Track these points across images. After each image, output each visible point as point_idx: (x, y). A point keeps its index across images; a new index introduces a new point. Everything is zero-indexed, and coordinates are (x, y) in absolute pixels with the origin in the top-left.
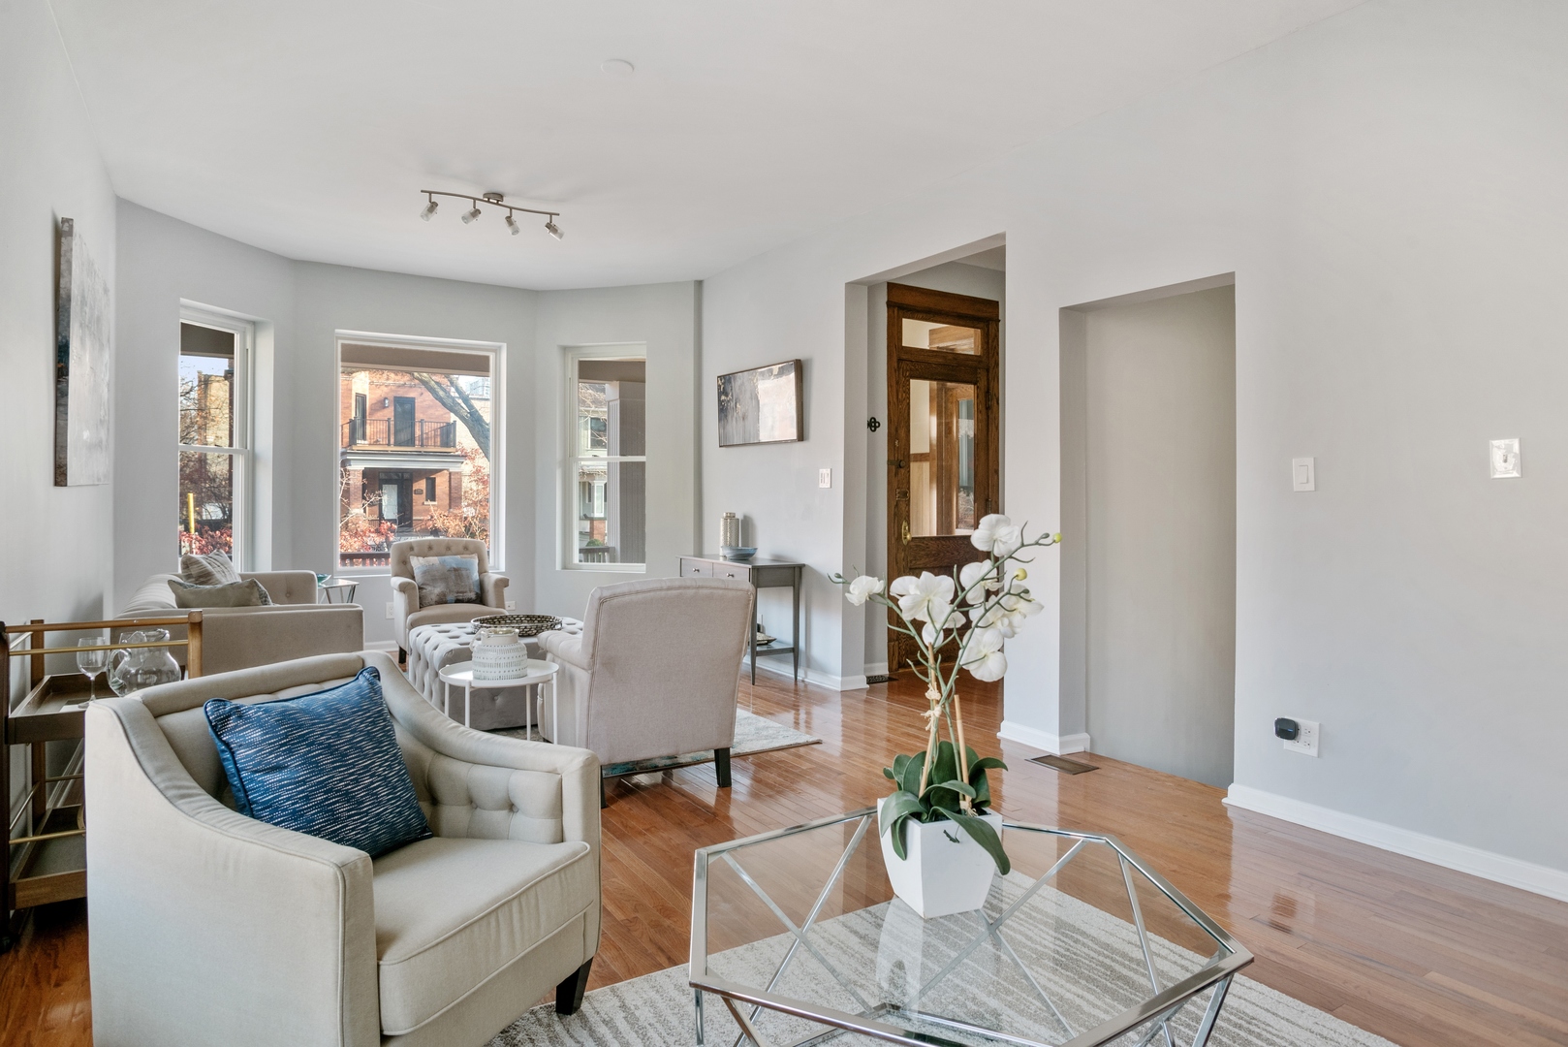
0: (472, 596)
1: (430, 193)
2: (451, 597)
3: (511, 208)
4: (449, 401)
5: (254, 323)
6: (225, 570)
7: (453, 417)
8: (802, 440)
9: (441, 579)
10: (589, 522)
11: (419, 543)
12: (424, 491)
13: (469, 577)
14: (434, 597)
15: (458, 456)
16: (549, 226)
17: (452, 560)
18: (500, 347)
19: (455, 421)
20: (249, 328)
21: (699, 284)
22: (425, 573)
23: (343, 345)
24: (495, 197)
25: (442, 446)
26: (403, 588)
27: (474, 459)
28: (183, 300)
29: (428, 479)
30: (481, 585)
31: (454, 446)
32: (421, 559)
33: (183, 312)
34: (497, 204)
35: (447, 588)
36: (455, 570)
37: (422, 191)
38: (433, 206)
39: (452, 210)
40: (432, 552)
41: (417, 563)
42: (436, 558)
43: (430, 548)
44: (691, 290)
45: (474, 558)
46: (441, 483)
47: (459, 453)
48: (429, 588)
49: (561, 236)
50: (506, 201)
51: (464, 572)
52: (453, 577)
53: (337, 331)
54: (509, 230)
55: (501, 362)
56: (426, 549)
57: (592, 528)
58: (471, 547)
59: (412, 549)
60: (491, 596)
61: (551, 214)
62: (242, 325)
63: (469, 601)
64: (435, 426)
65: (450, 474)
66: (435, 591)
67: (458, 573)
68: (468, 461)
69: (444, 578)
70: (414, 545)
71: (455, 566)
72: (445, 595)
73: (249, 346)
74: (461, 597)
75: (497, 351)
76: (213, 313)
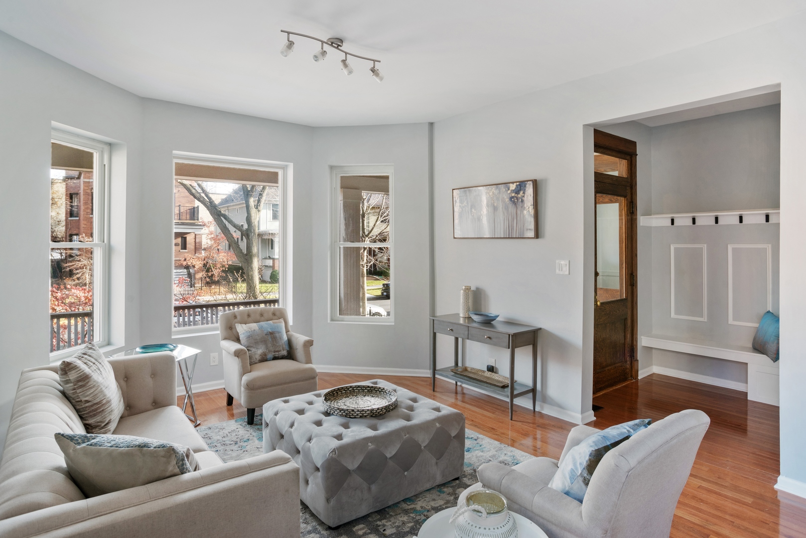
0: (285, 353)
1: (289, 33)
2: (270, 356)
3: (346, 53)
4: (198, 195)
5: (110, 145)
6: (100, 366)
7: (197, 203)
8: (538, 238)
9: (262, 342)
10: (272, 260)
11: (242, 313)
12: (180, 244)
13: (281, 338)
14: (258, 357)
15: (201, 225)
16: (373, 70)
17: (267, 325)
18: (287, 166)
19: (198, 207)
20: (106, 148)
21: (431, 124)
22: (249, 337)
23: (176, 164)
24: (337, 43)
25: (190, 219)
26: (237, 354)
27: (209, 227)
28: (54, 124)
29: (182, 237)
30: (290, 342)
31: (198, 220)
32: (244, 325)
33: (53, 133)
34: (337, 48)
35: (267, 348)
36: (271, 333)
37: (282, 31)
38: (291, 44)
39: (306, 49)
40: (250, 319)
41: (242, 329)
42: (255, 324)
43: (249, 316)
44: (427, 128)
45: (280, 322)
46: (190, 239)
47: (201, 223)
48: (253, 350)
49: (381, 79)
50: (345, 47)
51: (277, 335)
52: (270, 340)
53: (174, 152)
54: (345, 71)
55: (288, 176)
56: (246, 317)
57: (274, 263)
58: (277, 313)
59: (235, 317)
60: (300, 352)
61: (374, 61)
62: (101, 146)
63: (283, 358)
64: (186, 208)
65: (195, 235)
66: (259, 351)
67: (272, 335)
68: (206, 228)
69: (264, 341)
70: (237, 314)
71: (270, 331)
72: (265, 355)
73: (106, 162)
74: (277, 354)
75: (284, 168)
76: (78, 135)
